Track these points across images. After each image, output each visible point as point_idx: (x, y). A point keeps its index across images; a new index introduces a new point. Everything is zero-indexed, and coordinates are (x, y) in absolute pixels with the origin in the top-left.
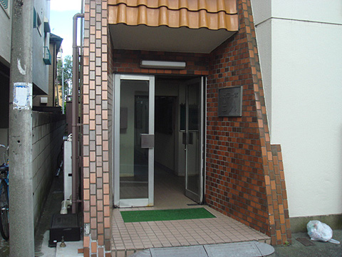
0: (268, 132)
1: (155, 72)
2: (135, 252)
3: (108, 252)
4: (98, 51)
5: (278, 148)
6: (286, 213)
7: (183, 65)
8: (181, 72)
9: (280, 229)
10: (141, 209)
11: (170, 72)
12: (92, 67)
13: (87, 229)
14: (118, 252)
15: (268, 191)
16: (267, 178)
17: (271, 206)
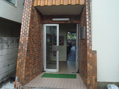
0: (91, 45)
1: (58, 22)
2: (32, 88)
3: (22, 87)
4: (27, 16)
5: (95, 52)
6: (96, 79)
7: (68, 19)
8: (68, 22)
9: (92, 86)
10: (53, 73)
11: (64, 22)
12: (25, 22)
13: (16, 78)
14: (26, 87)
15: (88, 70)
16: (88, 65)
17: (89, 76)
